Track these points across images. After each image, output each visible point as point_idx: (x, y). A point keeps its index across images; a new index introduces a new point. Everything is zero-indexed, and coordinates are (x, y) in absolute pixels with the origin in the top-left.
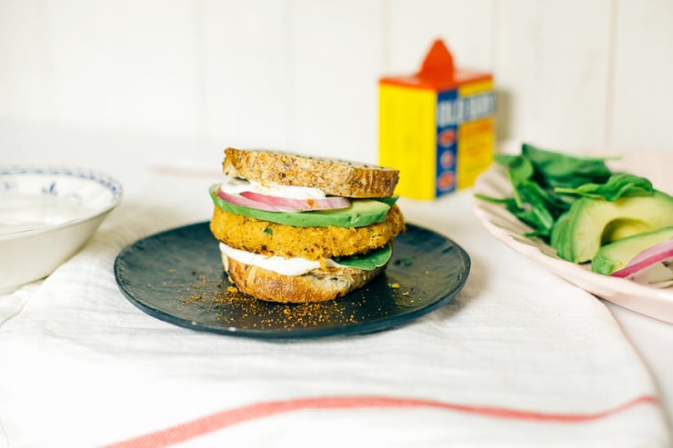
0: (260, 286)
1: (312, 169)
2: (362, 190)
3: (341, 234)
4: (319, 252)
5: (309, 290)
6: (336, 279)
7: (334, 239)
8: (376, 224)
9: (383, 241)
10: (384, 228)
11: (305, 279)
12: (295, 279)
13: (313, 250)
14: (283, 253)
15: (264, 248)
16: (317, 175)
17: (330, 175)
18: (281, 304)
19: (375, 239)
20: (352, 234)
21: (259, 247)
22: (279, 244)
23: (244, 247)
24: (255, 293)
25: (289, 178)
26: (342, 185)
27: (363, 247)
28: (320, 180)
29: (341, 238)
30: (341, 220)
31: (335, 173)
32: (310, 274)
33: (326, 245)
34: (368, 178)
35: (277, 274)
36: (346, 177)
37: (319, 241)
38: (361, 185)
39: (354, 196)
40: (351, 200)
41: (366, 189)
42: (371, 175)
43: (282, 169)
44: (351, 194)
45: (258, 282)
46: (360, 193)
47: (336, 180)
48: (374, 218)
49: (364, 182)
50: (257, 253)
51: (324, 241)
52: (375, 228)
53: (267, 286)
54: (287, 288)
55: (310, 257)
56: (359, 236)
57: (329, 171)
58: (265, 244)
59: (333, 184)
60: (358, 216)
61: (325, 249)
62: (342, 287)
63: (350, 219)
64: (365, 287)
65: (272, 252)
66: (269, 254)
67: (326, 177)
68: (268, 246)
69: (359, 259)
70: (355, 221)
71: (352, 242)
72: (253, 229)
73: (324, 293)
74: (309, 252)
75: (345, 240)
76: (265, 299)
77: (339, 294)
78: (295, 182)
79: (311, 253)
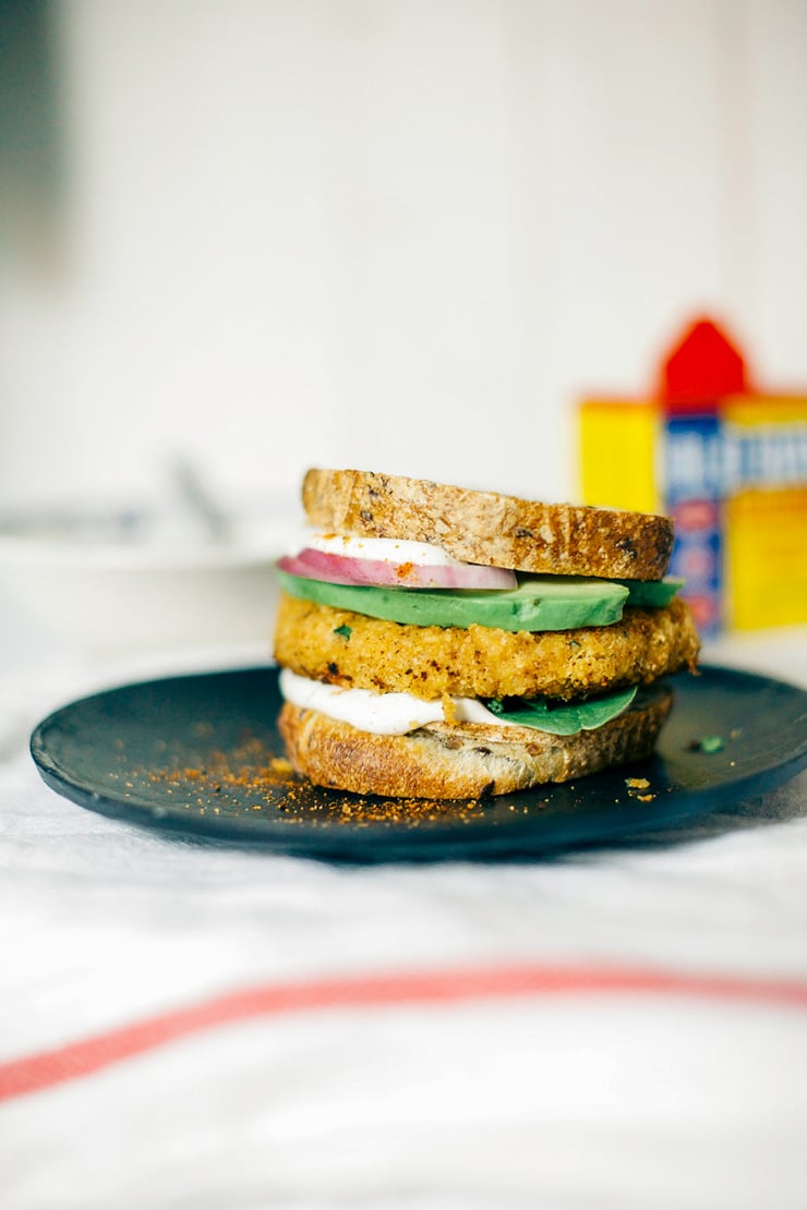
0: (315, 752)
1: (422, 499)
2: (546, 555)
3: (495, 642)
4: (440, 681)
5: (418, 770)
6: (487, 751)
7: (478, 653)
8: (591, 629)
9: (603, 672)
10: (618, 642)
11: (410, 744)
12: (387, 742)
13: (424, 675)
14: (367, 681)
15: (333, 668)
16: (434, 514)
17: (460, 516)
18: (353, 797)
19: (589, 661)
20: (523, 645)
21: (323, 667)
22: (360, 659)
23: (303, 668)
24: (309, 769)
25: (378, 522)
26: (490, 539)
27: (549, 679)
28: (440, 527)
29: (493, 650)
30: (496, 612)
31: (471, 511)
32: (420, 732)
33: (457, 666)
34: (556, 525)
35: (352, 728)
36: (498, 520)
37: (441, 658)
38: (541, 544)
39: (526, 567)
40: (522, 577)
41: (556, 553)
42: (564, 519)
43: (365, 502)
44: (518, 561)
45: (314, 744)
46: (539, 561)
47: (475, 526)
48: (578, 610)
49: (548, 535)
50: (326, 681)
51: (454, 656)
52: (586, 638)
53: (327, 753)
54: (368, 760)
55: (422, 693)
56: (540, 651)
57: (456, 504)
58: (334, 659)
59: (469, 536)
60: (537, 603)
61: (453, 675)
62: (502, 771)
63: (516, 609)
64: (569, 782)
65: (349, 678)
66: (345, 683)
67: (451, 519)
68: (340, 663)
69: (550, 709)
70: (529, 614)
71: (520, 662)
72: (315, 626)
73: (452, 779)
74: (418, 679)
75: (504, 658)
76: (324, 783)
77: (491, 786)
78: (391, 530)
79: (422, 683)
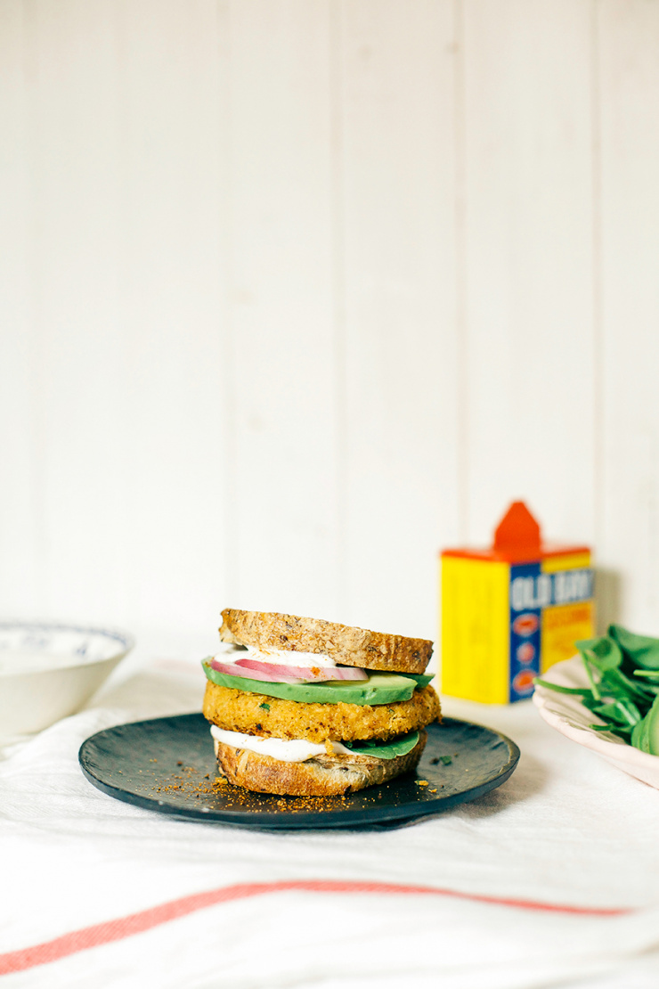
0: (252, 773)
1: (320, 630)
2: (381, 660)
3: (352, 711)
4: (325, 732)
5: (312, 780)
6: (347, 769)
7: (344, 717)
8: (398, 703)
9: (407, 725)
10: (410, 710)
11: (307, 767)
12: (295, 765)
13: (316, 730)
14: (281, 734)
15: (259, 727)
16: (325, 638)
17: (340, 639)
18: (278, 797)
19: (397, 721)
20: (366, 713)
21: (253, 726)
22: (277, 721)
23: (237, 727)
24: (246, 782)
25: (292, 641)
26: (355, 652)
27: (380, 730)
28: (328, 645)
29: (352, 716)
30: (353, 695)
31: (346, 637)
32: (312, 760)
33: (334, 725)
34: (388, 645)
35: (273, 759)
36: (361, 642)
37: (325, 720)
38: (380, 654)
39: (371, 667)
40: (370, 673)
41: (386, 659)
42: (392, 641)
43: (284, 631)
44: (367, 664)
45: (250, 769)
46: (378, 664)
47: (348, 645)
48: (395, 694)
49: (384, 650)
50: (251, 734)
51: (331, 720)
52: (397, 708)
53: (260, 773)
54: (285, 776)
55: (314, 739)
56: (375, 715)
57: (339, 633)
58: (260, 721)
59: (344, 650)
60: (374, 690)
61: (331, 729)
62: (353, 779)
63: (364, 694)
64: (385, 784)
65: (269, 732)
66: (266, 734)
67: (336, 641)
68: (264, 724)
69: (377, 746)
70: (370, 697)
71: (366, 722)
72: (247, 703)
73: (330, 785)
74: (312, 732)
75: (357, 719)
76: (257, 790)
77: (350, 788)
78: (299, 646)
79: (315, 734)
